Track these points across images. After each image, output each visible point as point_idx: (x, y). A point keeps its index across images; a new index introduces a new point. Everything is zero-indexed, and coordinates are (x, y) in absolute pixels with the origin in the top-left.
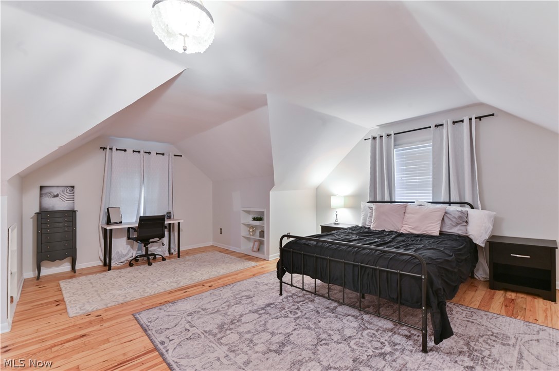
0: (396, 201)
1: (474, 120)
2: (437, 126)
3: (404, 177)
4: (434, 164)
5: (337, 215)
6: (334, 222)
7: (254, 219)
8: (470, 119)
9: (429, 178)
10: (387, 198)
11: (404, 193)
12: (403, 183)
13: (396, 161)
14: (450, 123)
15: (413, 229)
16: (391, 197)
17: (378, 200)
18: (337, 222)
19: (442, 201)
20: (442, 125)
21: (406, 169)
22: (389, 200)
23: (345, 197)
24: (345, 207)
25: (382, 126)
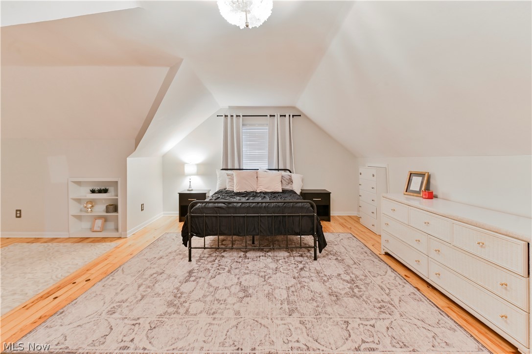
0: (244, 168)
1: (291, 116)
2: (270, 116)
3: (248, 150)
4: (269, 142)
5: (190, 182)
6: (188, 188)
7: (93, 191)
8: (290, 116)
9: (265, 152)
10: (236, 167)
11: (247, 163)
12: (247, 154)
13: (244, 137)
14: (279, 116)
15: (266, 188)
16: (239, 166)
17: (229, 168)
18: (190, 189)
19: (274, 168)
20: (275, 116)
21: (249, 144)
22: (238, 168)
23: (198, 165)
24: (198, 174)
25: (230, 108)
